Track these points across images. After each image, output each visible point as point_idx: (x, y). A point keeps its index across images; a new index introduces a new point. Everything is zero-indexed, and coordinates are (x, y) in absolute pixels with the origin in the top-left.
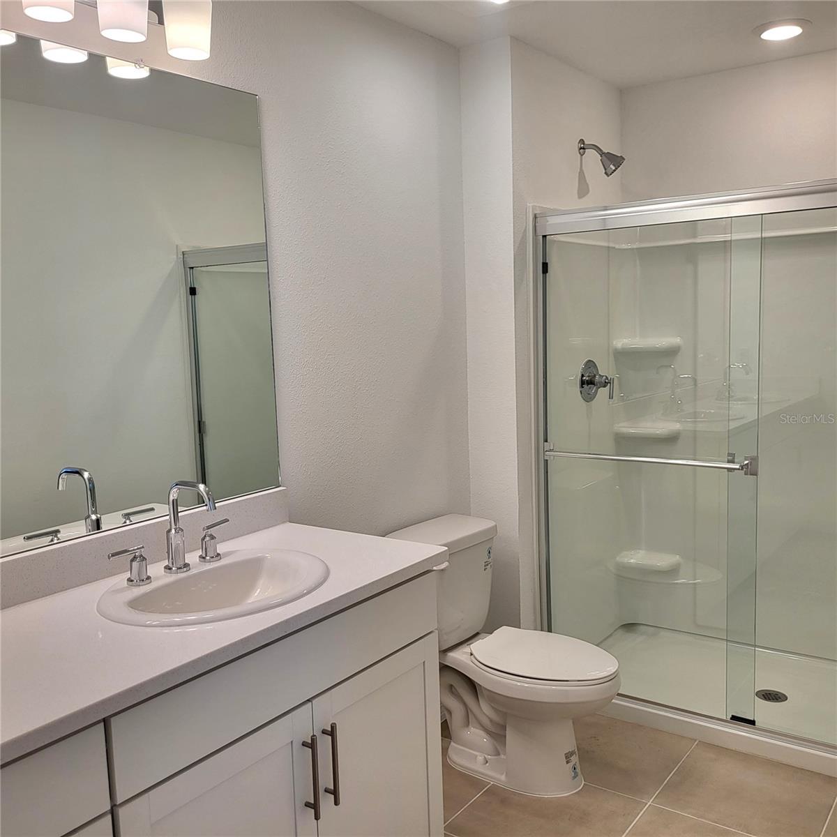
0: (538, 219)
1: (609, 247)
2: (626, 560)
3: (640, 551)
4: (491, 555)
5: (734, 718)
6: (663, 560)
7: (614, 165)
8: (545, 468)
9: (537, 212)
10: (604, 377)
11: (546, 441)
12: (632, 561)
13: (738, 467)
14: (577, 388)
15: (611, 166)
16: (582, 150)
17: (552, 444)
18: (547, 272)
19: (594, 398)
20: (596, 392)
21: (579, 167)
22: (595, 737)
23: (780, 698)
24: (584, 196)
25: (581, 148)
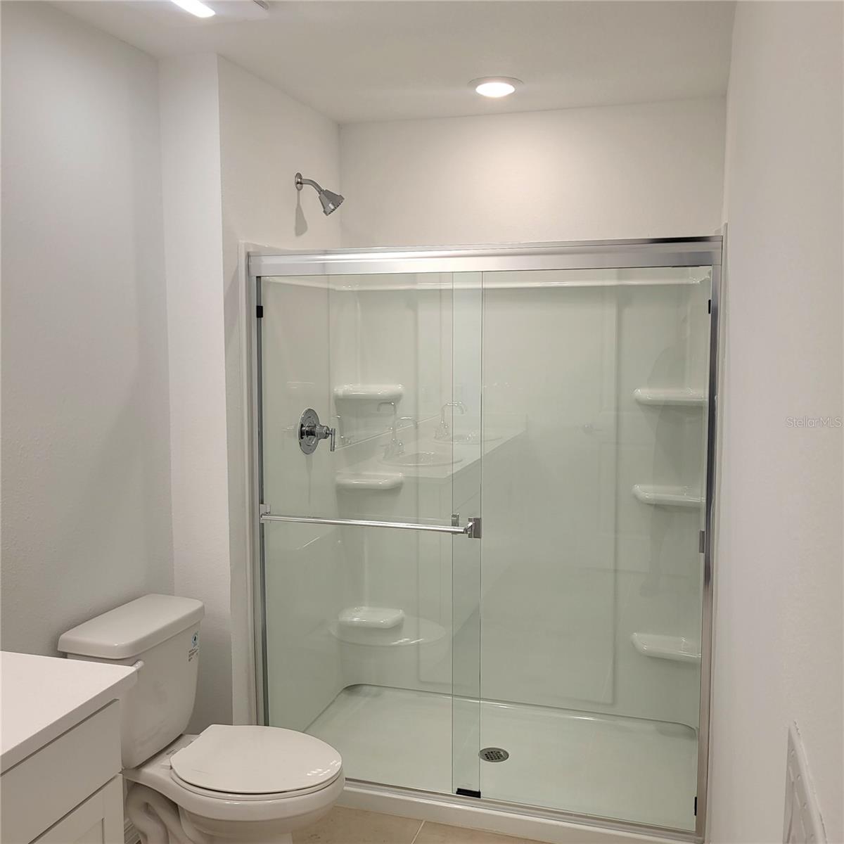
0: (252, 258)
1: (328, 289)
2: (349, 619)
3: (363, 607)
4: (197, 641)
5: (460, 792)
6: (386, 617)
7: (333, 204)
8: (261, 534)
9: (251, 250)
10: (325, 428)
11: (262, 502)
12: (355, 619)
13: (462, 531)
14: (296, 440)
15: (330, 205)
16: (298, 185)
17: (268, 506)
18: (262, 316)
19: (314, 449)
20: (317, 443)
21: (296, 203)
22: (316, 835)
23: (502, 756)
24: (302, 234)
25: (298, 183)
